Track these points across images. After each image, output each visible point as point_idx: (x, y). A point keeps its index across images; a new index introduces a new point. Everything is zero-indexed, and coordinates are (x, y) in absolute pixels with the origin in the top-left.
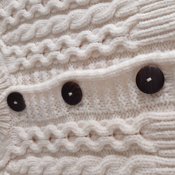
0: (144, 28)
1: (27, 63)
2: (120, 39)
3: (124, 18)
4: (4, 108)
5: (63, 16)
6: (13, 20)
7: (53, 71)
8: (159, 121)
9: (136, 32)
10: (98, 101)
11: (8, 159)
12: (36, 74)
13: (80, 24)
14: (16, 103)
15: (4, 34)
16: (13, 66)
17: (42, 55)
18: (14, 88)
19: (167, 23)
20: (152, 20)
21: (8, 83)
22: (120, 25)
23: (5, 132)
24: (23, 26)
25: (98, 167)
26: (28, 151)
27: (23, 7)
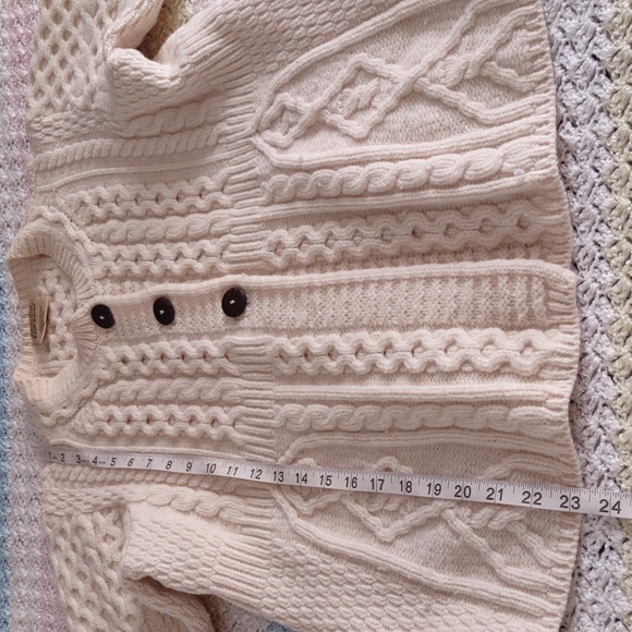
0: (236, 252)
1: (116, 269)
2: (213, 260)
3: (219, 235)
4: (88, 324)
5: (160, 221)
6: (99, 212)
7: (146, 284)
8: (238, 346)
9: (228, 255)
10: (190, 319)
11: (96, 386)
12: (127, 284)
13: (175, 235)
14: (102, 318)
15: (89, 225)
16: (98, 271)
17: (133, 263)
18: (99, 299)
19: (252, 250)
20: (240, 245)
21: (92, 292)
22: (214, 243)
23: (90, 353)
24: (112, 223)
25: (192, 390)
26: (118, 376)
27: (113, 199)
